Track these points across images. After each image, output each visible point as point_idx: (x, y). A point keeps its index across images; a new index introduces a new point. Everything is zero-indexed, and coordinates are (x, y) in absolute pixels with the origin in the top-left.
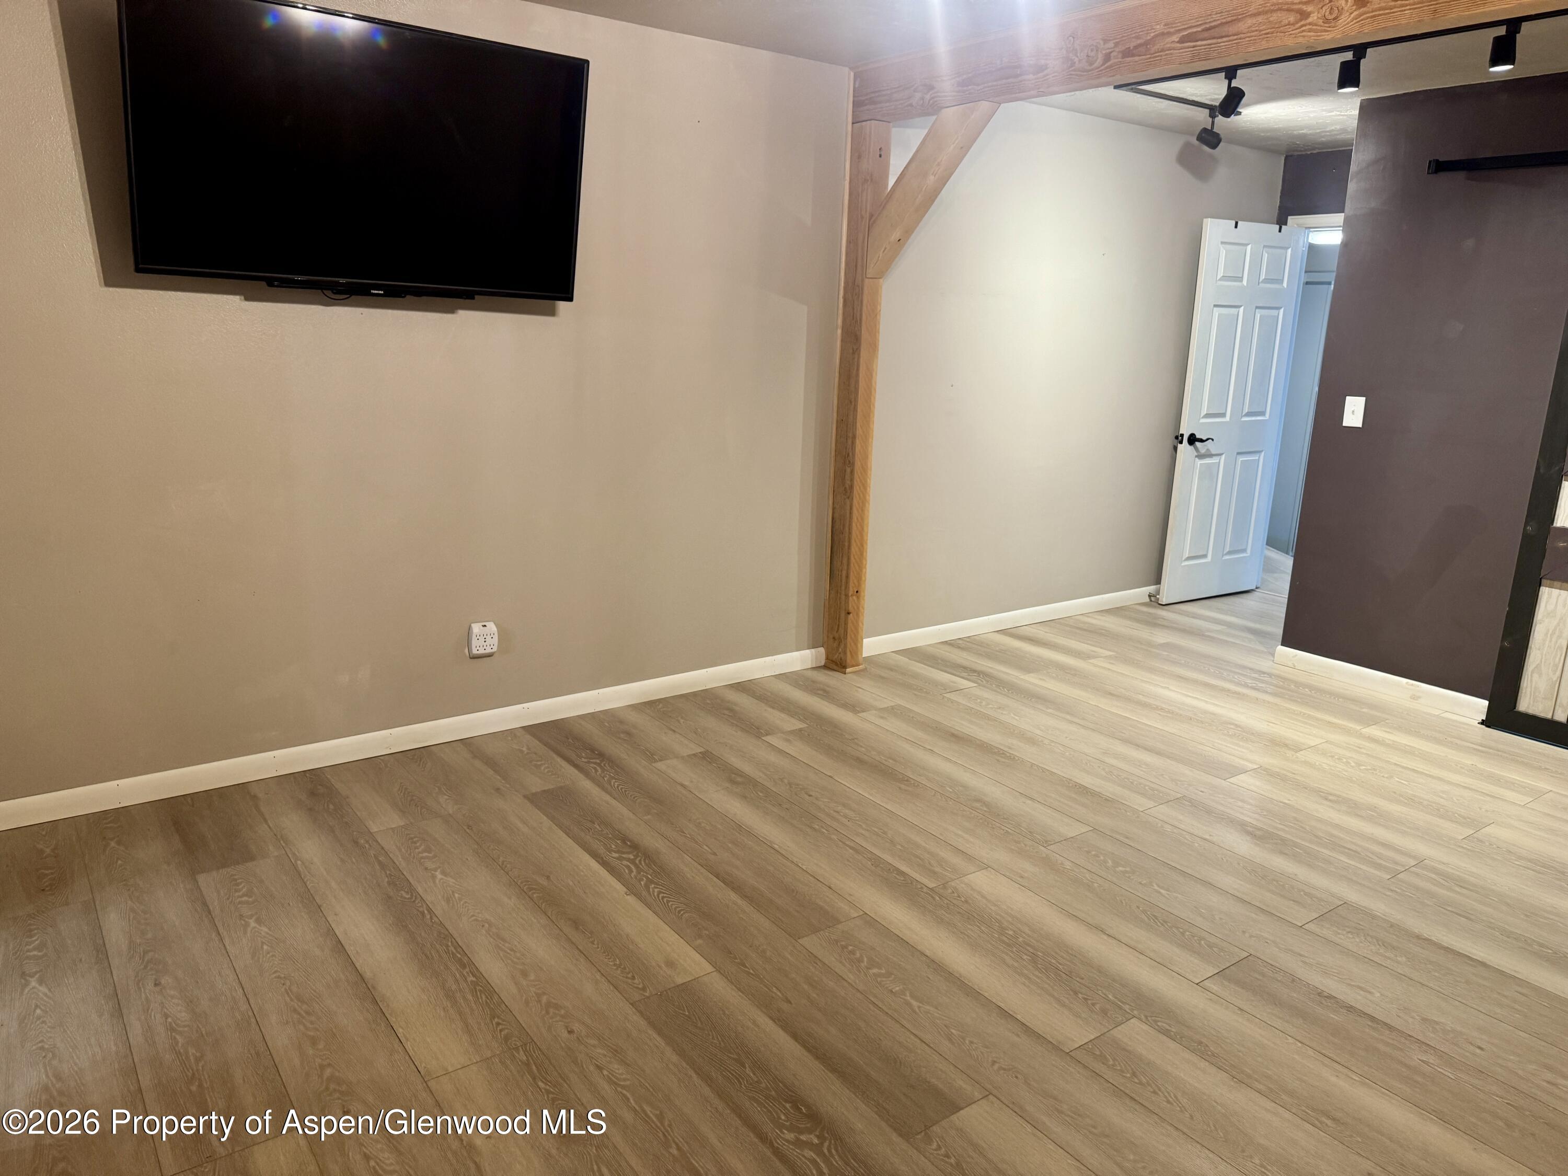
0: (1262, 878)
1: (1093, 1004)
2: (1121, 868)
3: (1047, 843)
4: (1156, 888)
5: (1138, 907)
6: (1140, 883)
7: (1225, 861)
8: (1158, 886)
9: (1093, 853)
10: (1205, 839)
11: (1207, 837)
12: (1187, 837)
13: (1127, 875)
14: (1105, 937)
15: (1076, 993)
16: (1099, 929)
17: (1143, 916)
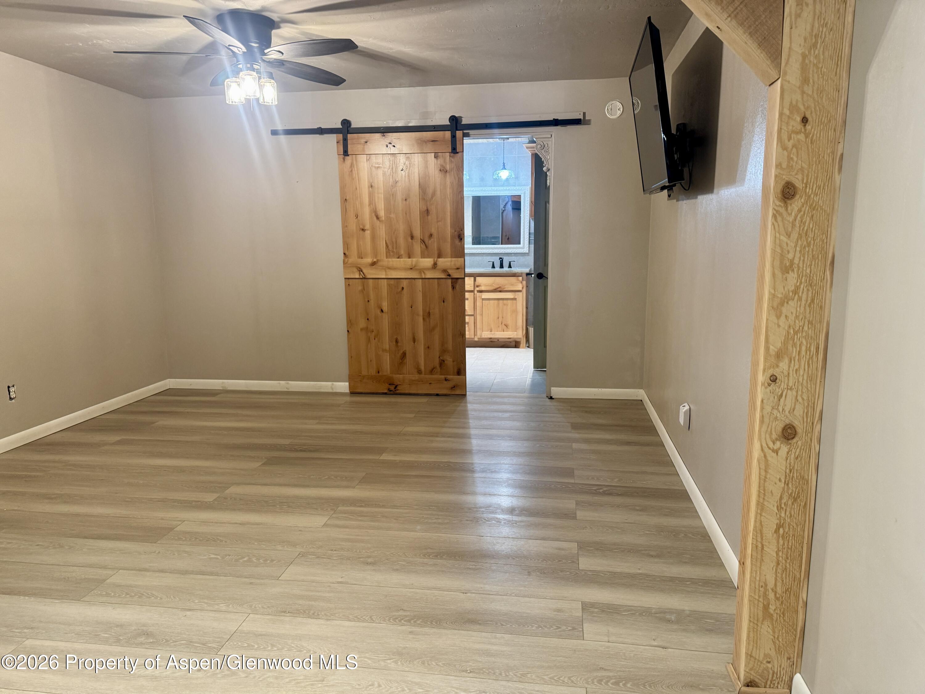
0: (143, 595)
1: (231, 499)
2: (245, 559)
3: (302, 555)
4: (218, 557)
5: (226, 542)
6: (229, 555)
7: (172, 597)
8: (218, 558)
9: (269, 562)
10: (190, 610)
11: (188, 613)
12: (206, 605)
13: (240, 557)
14: (238, 522)
15: (241, 499)
16: (242, 524)
17: (221, 538)
